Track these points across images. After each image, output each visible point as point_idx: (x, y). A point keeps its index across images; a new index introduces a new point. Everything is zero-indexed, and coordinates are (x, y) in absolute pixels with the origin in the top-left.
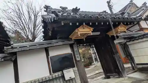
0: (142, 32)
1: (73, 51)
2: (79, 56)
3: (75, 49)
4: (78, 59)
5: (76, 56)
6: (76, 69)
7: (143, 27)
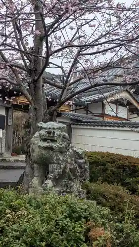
0: (101, 118)
1: (7, 114)
2: (11, 121)
3: (10, 113)
4: (10, 124)
5: (9, 120)
6: (4, 131)
7: (106, 113)
